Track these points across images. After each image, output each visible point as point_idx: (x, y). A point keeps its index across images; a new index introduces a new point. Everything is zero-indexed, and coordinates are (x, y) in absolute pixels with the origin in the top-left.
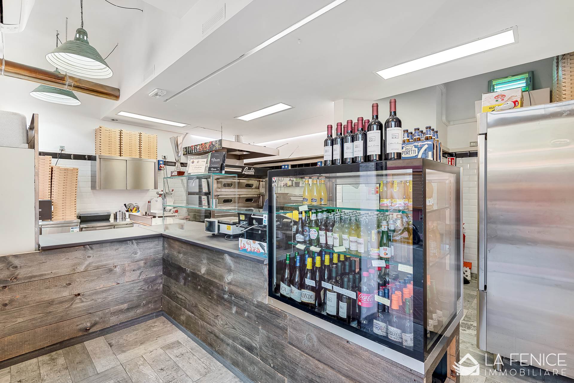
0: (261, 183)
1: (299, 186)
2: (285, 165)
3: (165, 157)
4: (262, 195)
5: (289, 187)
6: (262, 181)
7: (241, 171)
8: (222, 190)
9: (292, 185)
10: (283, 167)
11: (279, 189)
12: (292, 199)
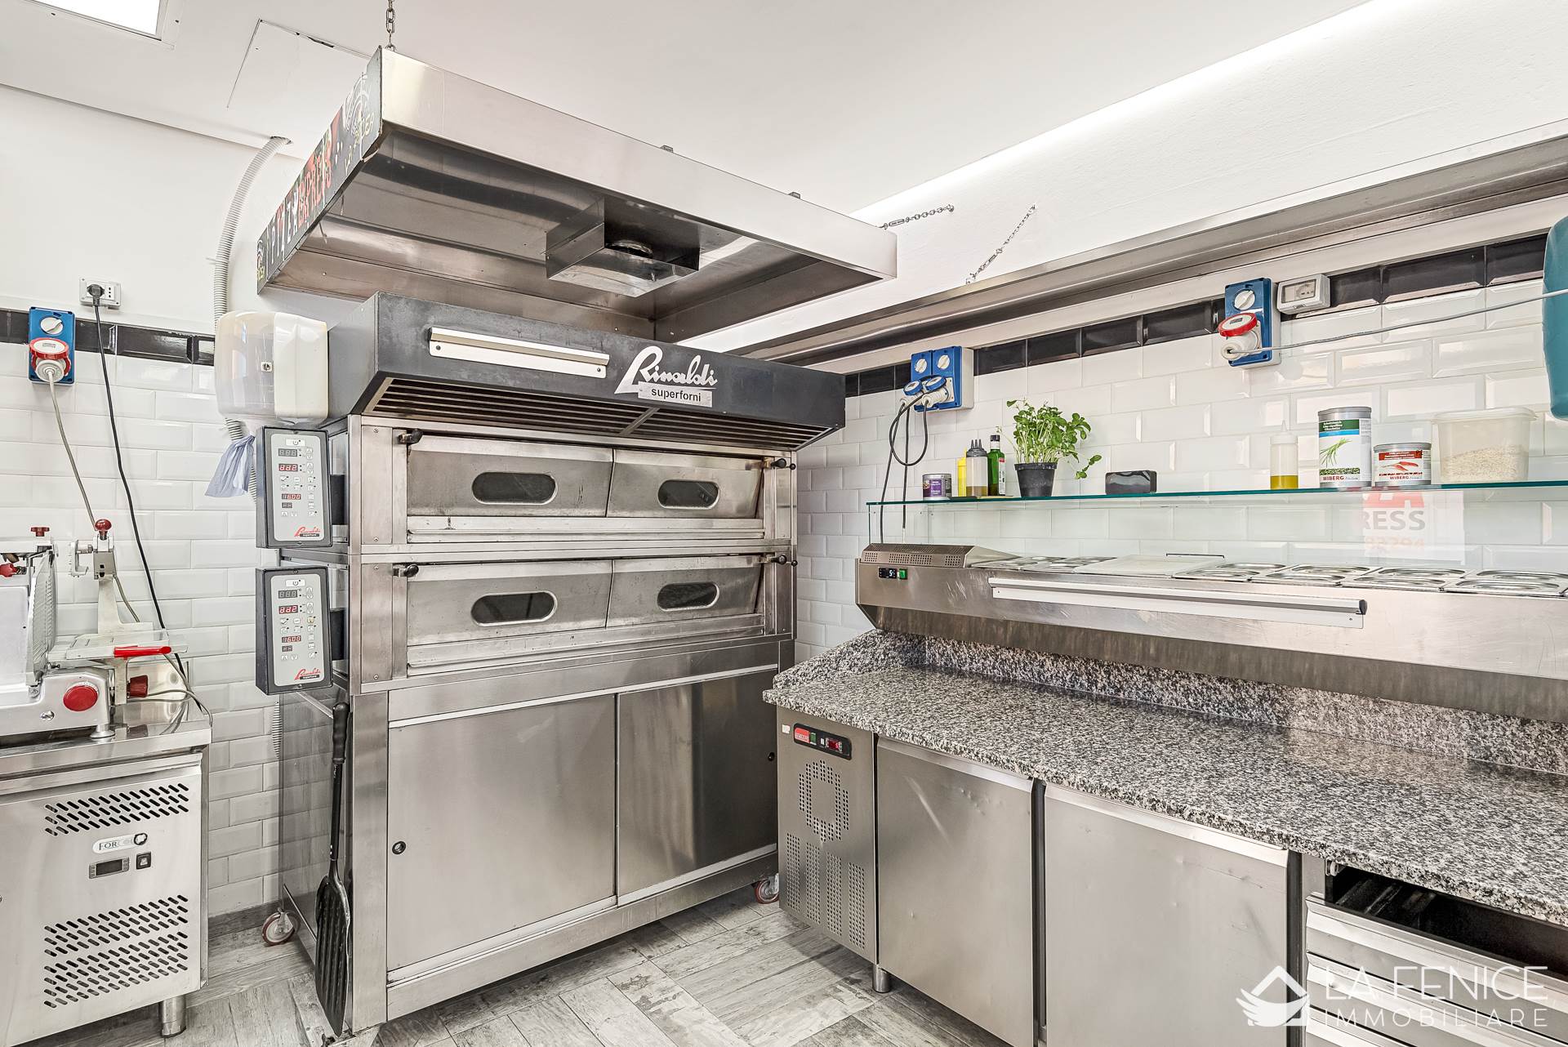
0: (772, 477)
1: (1046, 493)
2: (932, 356)
3: (96, 291)
4: (776, 560)
5: (969, 499)
6: (780, 464)
7: (602, 375)
8: (459, 524)
9: (993, 489)
10: (921, 366)
11: (893, 513)
12: (997, 593)
